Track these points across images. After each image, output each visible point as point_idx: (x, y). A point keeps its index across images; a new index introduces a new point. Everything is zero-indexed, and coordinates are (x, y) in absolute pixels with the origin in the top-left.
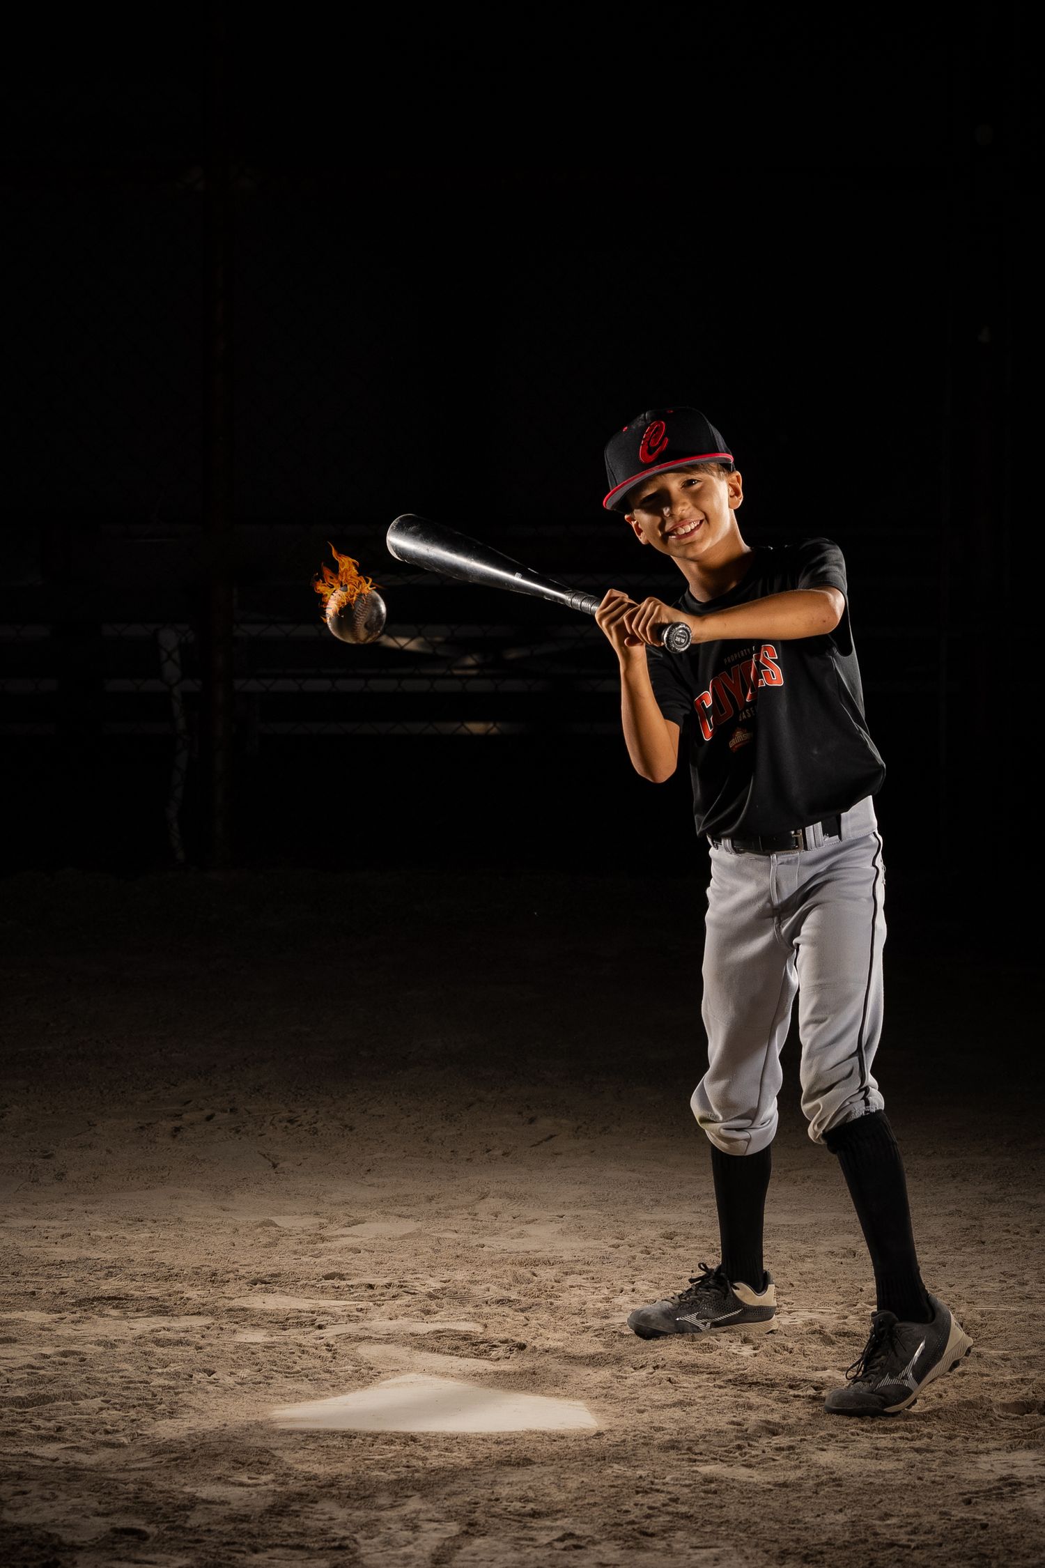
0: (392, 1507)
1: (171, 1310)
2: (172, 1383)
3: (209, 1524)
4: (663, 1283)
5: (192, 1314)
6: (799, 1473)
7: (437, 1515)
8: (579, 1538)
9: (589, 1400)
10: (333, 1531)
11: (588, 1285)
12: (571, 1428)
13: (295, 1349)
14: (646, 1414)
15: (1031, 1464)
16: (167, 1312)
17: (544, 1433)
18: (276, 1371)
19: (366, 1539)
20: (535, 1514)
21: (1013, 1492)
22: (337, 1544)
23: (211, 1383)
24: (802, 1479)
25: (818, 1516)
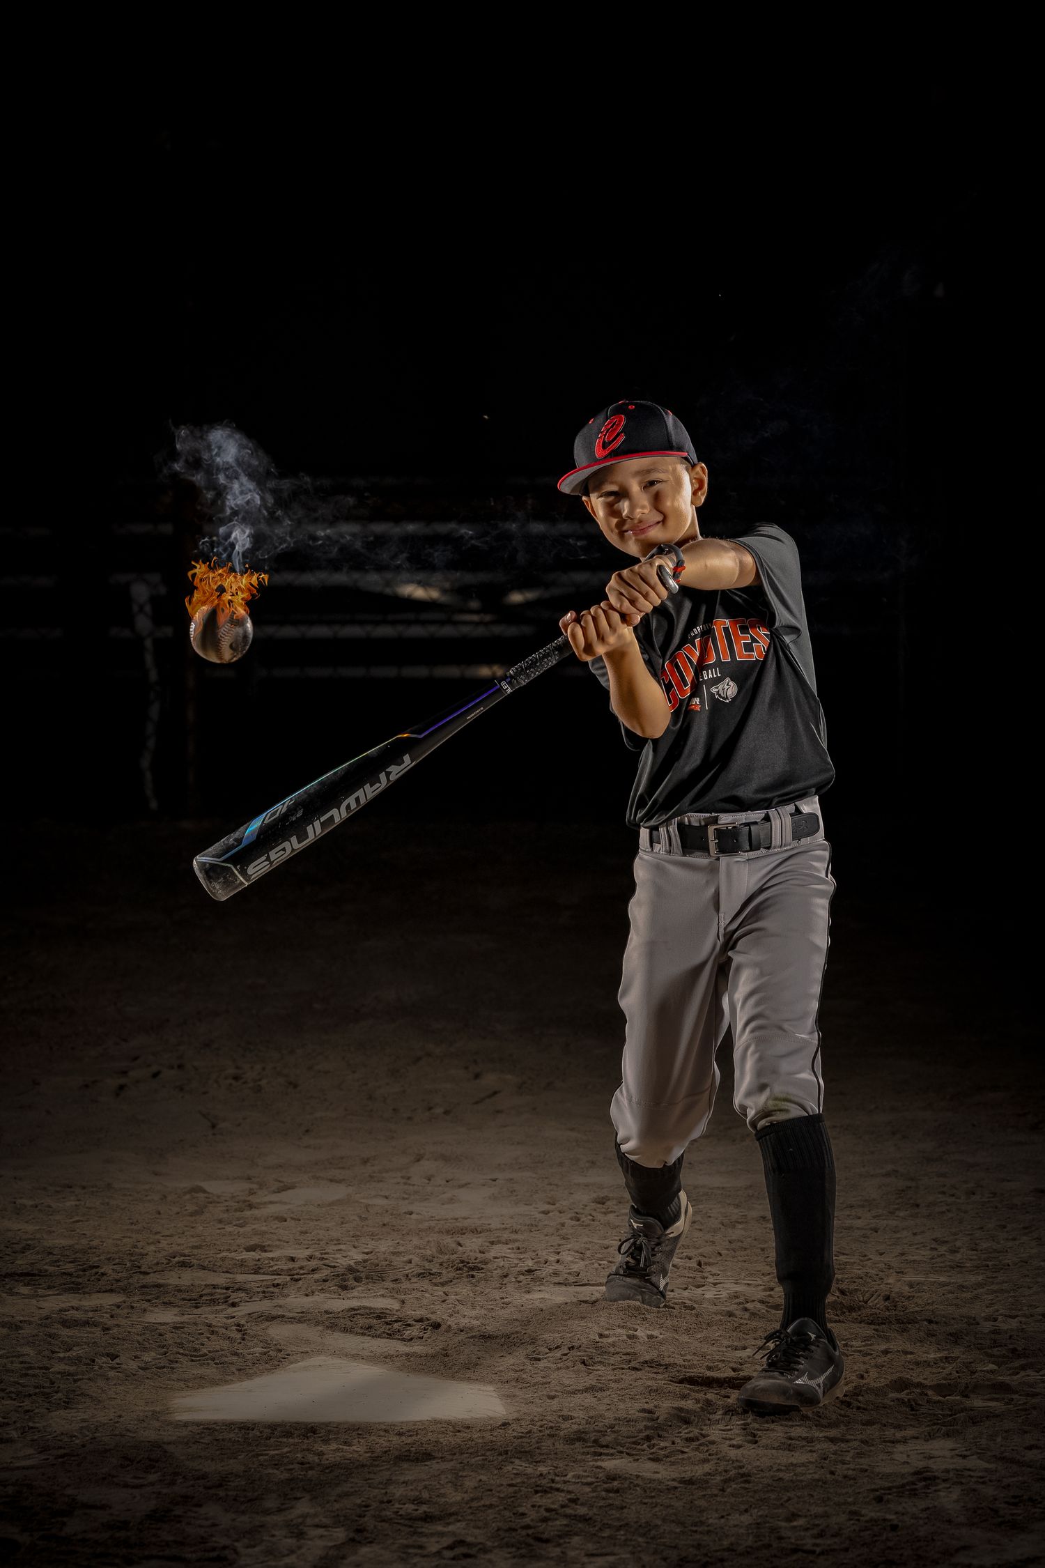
0: (280, 1510)
1: (82, 1288)
2: (72, 1369)
3: (85, 1532)
4: (588, 1254)
5: (104, 1292)
6: (707, 1468)
7: (324, 1520)
8: (470, 1545)
9: (500, 1385)
10: (214, 1539)
11: (512, 1256)
12: (478, 1416)
13: (204, 1329)
14: (556, 1400)
15: (948, 1454)
16: (79, 1289)
17: (449, 1423)
18: (182, 1354)
19: (247, 1547)
20: (427, 1518)
21: (927, 1487)
22: (214, 1554)
23: (113, 1368)
24: (710, 1474)
25: (723, 1517)
